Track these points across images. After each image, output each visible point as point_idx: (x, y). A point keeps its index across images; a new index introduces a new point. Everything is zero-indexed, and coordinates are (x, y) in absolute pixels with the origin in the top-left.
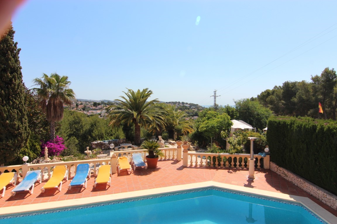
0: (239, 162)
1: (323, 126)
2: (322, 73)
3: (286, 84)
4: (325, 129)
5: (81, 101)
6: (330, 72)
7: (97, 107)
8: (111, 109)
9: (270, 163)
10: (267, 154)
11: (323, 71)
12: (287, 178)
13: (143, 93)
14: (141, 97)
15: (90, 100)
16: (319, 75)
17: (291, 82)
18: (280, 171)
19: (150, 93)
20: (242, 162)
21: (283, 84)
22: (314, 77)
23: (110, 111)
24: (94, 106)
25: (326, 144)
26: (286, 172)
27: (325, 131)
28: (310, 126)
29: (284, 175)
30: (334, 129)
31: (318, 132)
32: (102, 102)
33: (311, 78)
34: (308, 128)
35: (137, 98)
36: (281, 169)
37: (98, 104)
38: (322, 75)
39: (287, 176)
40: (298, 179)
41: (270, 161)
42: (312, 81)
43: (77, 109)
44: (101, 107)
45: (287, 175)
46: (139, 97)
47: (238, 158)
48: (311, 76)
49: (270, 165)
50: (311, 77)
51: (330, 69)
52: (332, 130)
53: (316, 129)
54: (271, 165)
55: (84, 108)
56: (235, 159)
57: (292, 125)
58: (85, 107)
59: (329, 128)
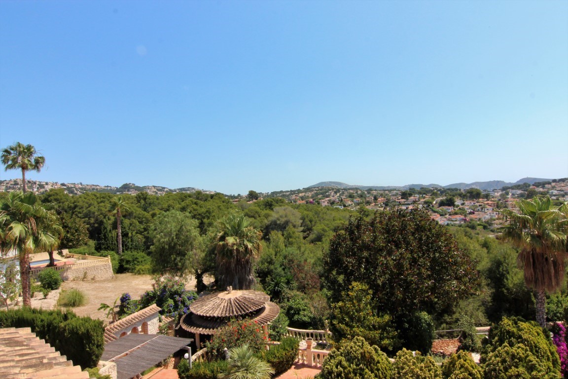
5: (377, 189)
7: (407, 199)
8: (434, 202)
15: (389, 187)
23: (433, 206)
24: (402, 198)
43: (375, 205)
44: (415, 199)
55: (387, 202)
58: (388, 200)
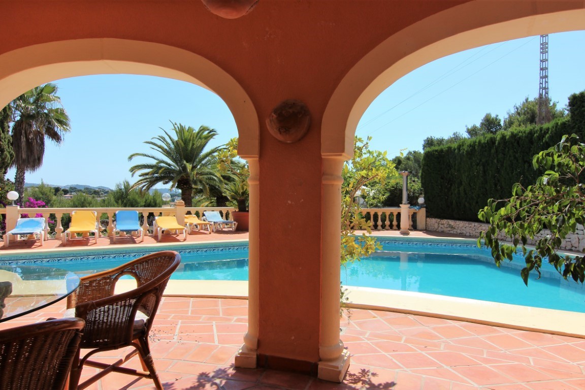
0: (382, 221)
1: (504, 134)
2: (481, 121)
3: (429, 141)
4: (507, 137)
6: (493, 119)
9: (426, 221)
10: (421, 206)
11: (483, 119)
12: (455, 230)
13: (201, 133)
14: (196, 136)
16: (478, 125)
17: (435, 138)
18: (443, 226)
19: (212, 134)
20: (385, 220)
21: (424, 141)
22: (470, 128)
25: (510, 156)
26: (452, 222)
27: (508, 139)
28: (486, 139)
29: (449, 229)
30: (519, 132)
31: (499, 143)
32: (71, 188)
33: (466, 130)
34: (484, 143)
35: (190, 140)
36: (445, 221)
37: (63, 190)
38: (482, 124)
39: (454, 228)
40: (470, 226)
41: (427, 217)
42: (467, 134)
45: (454, 226)
46: (193, 138)
47: (380, 214)
48: (466, 126)
49: (426, 224)
50: (466, 128)
51: (493, 116)
52: (517, 135)
53: (495, 141)
54: (428, 222)
56: (376, 216)
57: (460, 147)
59: (512, 133)
